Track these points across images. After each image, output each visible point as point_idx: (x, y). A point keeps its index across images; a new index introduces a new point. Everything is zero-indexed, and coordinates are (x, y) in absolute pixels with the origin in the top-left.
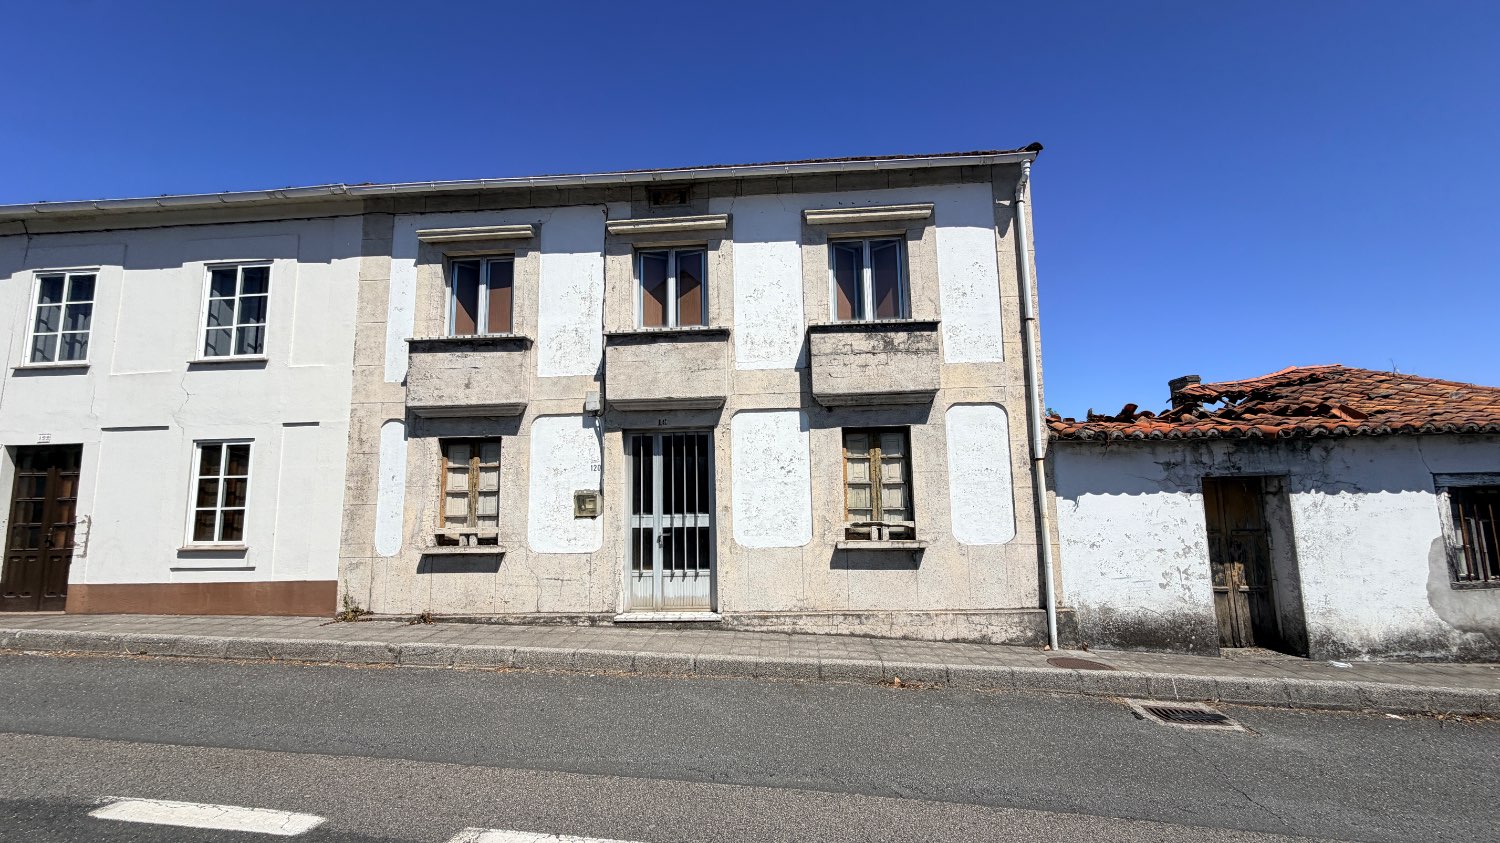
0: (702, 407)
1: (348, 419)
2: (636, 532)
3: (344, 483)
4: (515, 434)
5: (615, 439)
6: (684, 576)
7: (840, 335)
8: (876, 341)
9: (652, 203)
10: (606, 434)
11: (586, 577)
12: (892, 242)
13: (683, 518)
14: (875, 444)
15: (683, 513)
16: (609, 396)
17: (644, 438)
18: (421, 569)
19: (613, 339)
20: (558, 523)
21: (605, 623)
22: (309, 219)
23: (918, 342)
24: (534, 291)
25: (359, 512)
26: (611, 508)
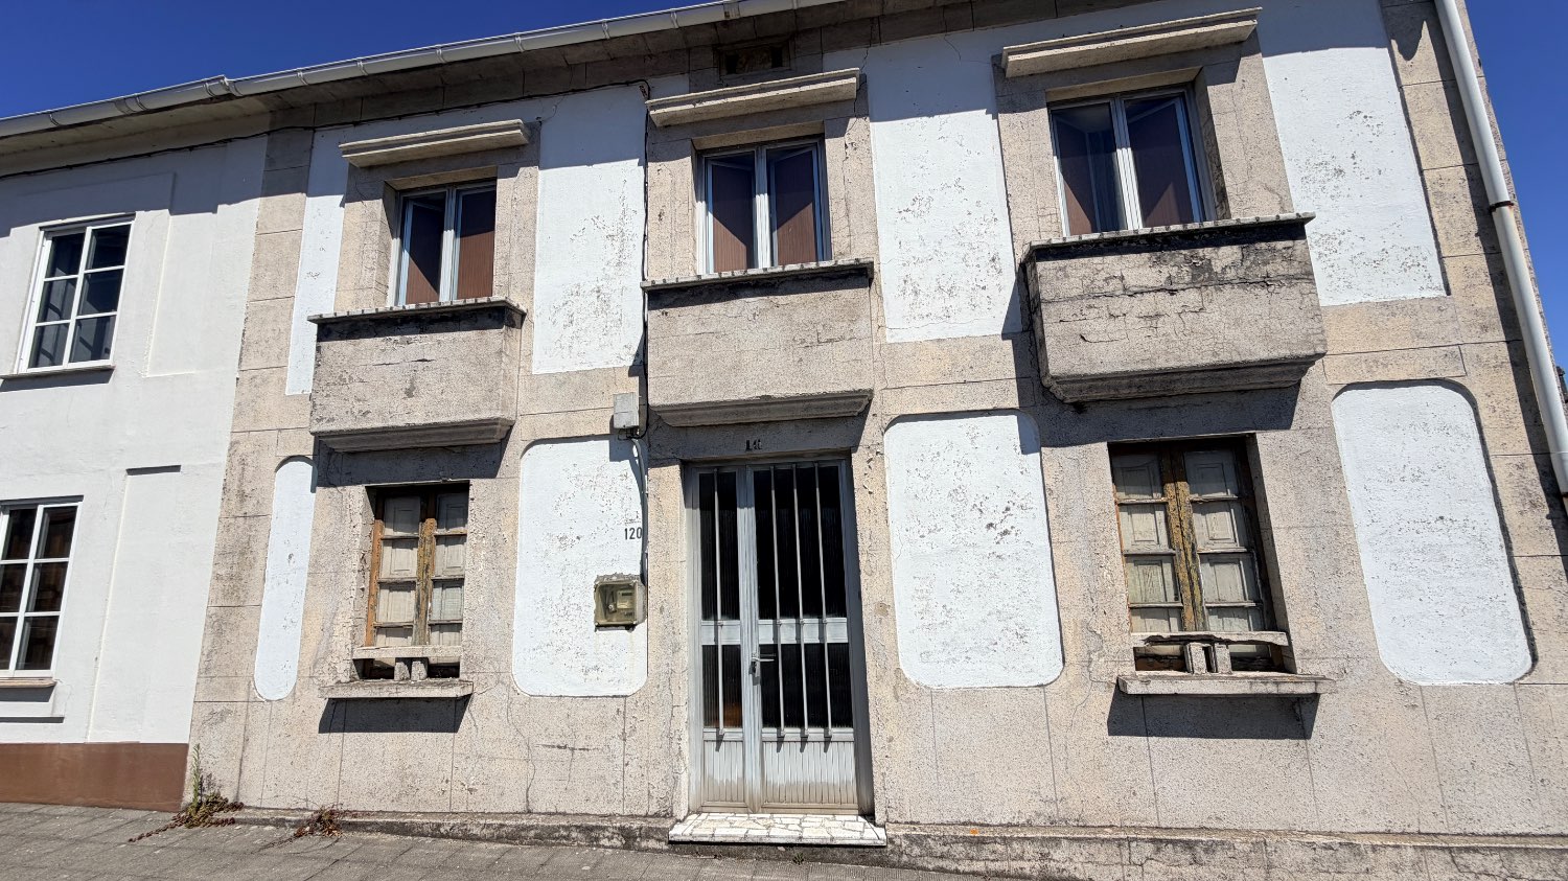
0: (827, 413)
1: (224, 459)
2: (709, 653)
3: (211, 568)
4: (493, 475)
5: (668, 479)
6: (804, 740)
7: (1097, 260)
8: (1174, 267)
9: (724, 72)
10: (651, 471)
11: (617, 744)
12: (1169, 98)
13: (799, 626)
14: (1178, 475)
15: (797, 616)
16: (655, 399)
17: (721, 476)
18: (327, 725)
19: (660, 296)
20: (566, 638)
21: (652, 844)
22: (191, 148)
23: (1266, 263)
24: (529, 230)
25: (232, 620)
26: (662, 609)
